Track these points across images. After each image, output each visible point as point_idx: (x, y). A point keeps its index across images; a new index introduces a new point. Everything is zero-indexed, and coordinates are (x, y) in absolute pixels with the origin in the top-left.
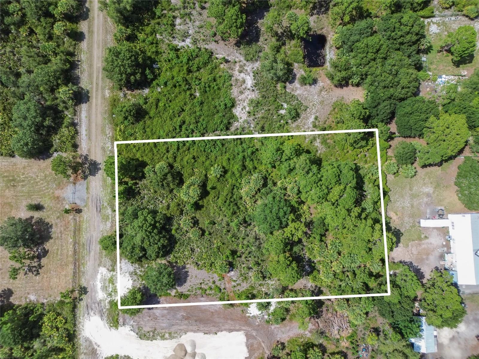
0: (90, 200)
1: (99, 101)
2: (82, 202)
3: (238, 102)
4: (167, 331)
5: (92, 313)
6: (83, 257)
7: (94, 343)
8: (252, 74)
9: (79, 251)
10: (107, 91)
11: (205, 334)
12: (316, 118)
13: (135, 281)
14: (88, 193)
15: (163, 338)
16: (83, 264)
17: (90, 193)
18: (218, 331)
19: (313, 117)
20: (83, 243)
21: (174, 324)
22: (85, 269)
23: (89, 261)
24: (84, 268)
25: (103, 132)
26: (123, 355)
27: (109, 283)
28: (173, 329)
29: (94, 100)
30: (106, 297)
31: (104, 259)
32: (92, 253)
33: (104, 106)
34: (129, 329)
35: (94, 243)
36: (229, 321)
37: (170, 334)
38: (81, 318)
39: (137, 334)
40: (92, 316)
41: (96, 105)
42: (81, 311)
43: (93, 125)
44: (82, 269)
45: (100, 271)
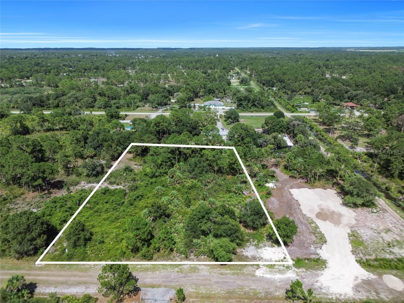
0: (169, 284)
2: (170, 292)
4: (309, 225)
5: (318, 284)
6: (245, 294)
7: (356, 282)
9: (238, 298)
11: (300, 205)
13: (265, 245)
14: (159, 286)
16: (255, 294)
17: (159, 283)
18: (294, 200)
20: (227, 293)
21: (300, 221)
22: (261, 291)
23: (250, 286)
24: (260, 293)
26: (353, 256)
27: (274, 268)
30: (292, 271)
31: (245, 271)
34: (321, 250)
35: (226, 280)
36: (284, 195)
37: (310, 223)
38: (330, 297)
39: (322, 244)
40: (322, 284)
42: (321, 298)
44: (263, 295)
45: (261, 275)
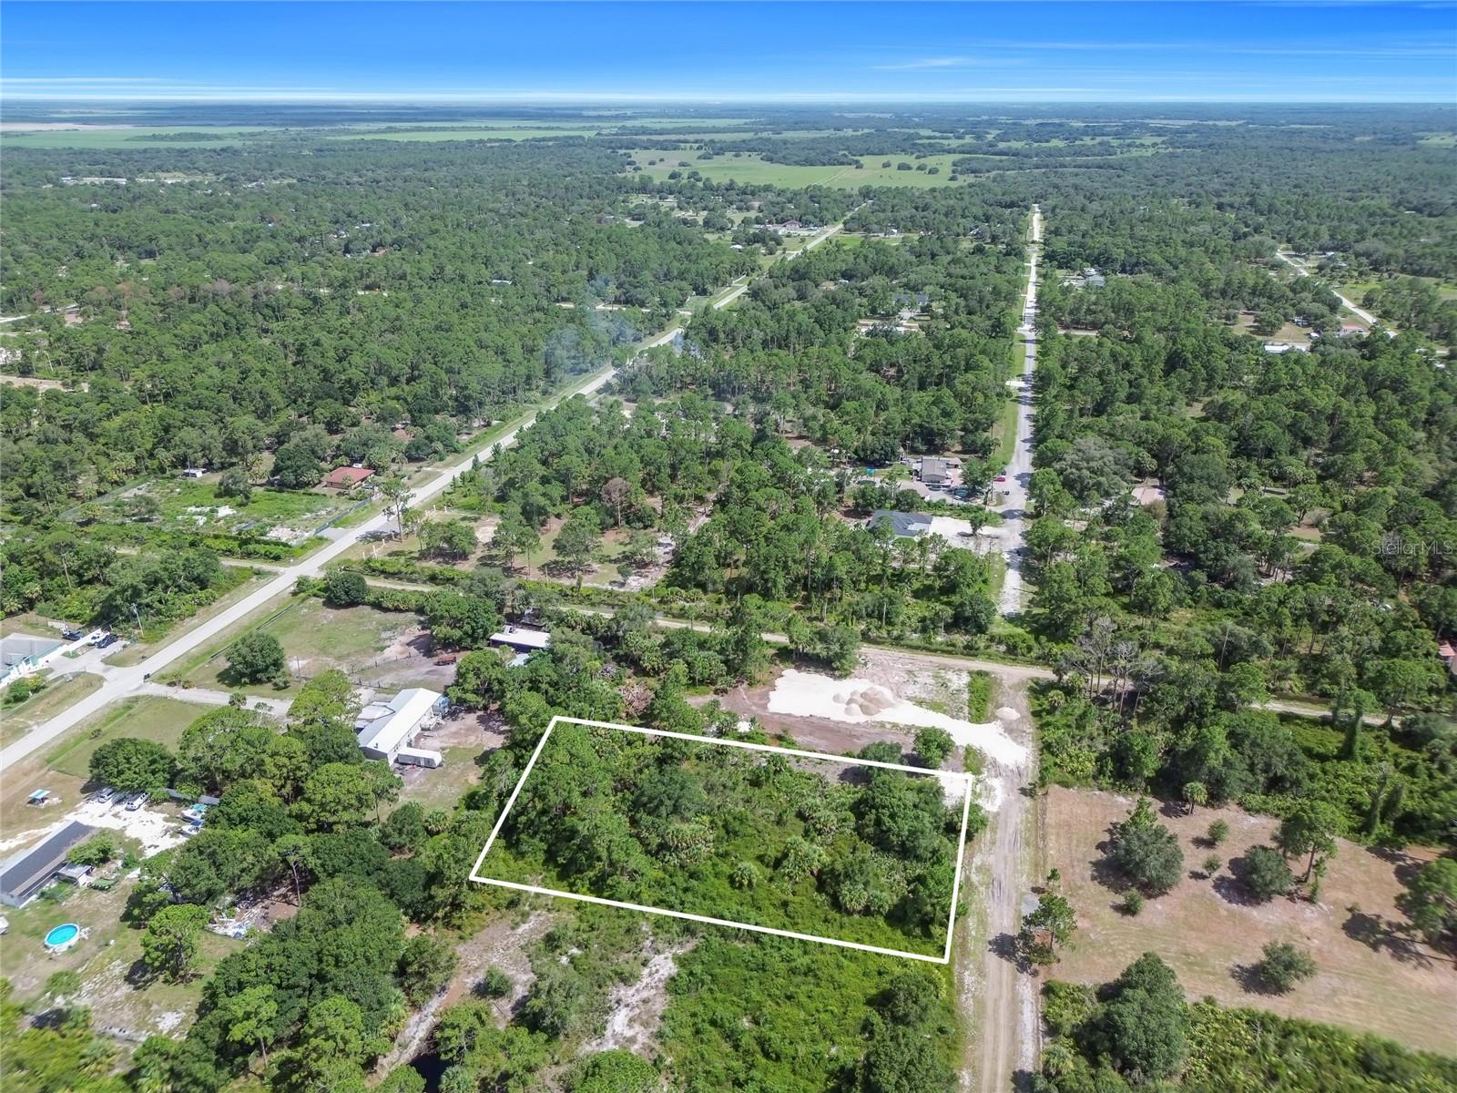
1: (987, 1065)
3: (661, 985)
4: (887, 730)
5: (1012, 767)
6: (1028, 830)
7: (1010, 739)
8: (608, 1033)
9: (1036, 838)
10: (967, 1083)
11: (828, 718)
12: (517, 925)
15: (895, 725)
16: (1029, 822)
18: (807, 717)
19: (520, 931)
20: (1028, 846)
22: (1024, 815)
24: (1026, 817)
25: (980, 1003)
26: (962, 721)
27: (980, 793)
28: (877, 730)
29: (1000, 1070)
30: (987, 779)
31: (990, 818)
32: (1011, 830)
33: (977, 1054)
36: (787, 723)
38: (1031, 766)
40: (1012, 764)
41: (995, 1059)
43: (1003, 1020)
44: (1029, 816)
45: (997, 808)
